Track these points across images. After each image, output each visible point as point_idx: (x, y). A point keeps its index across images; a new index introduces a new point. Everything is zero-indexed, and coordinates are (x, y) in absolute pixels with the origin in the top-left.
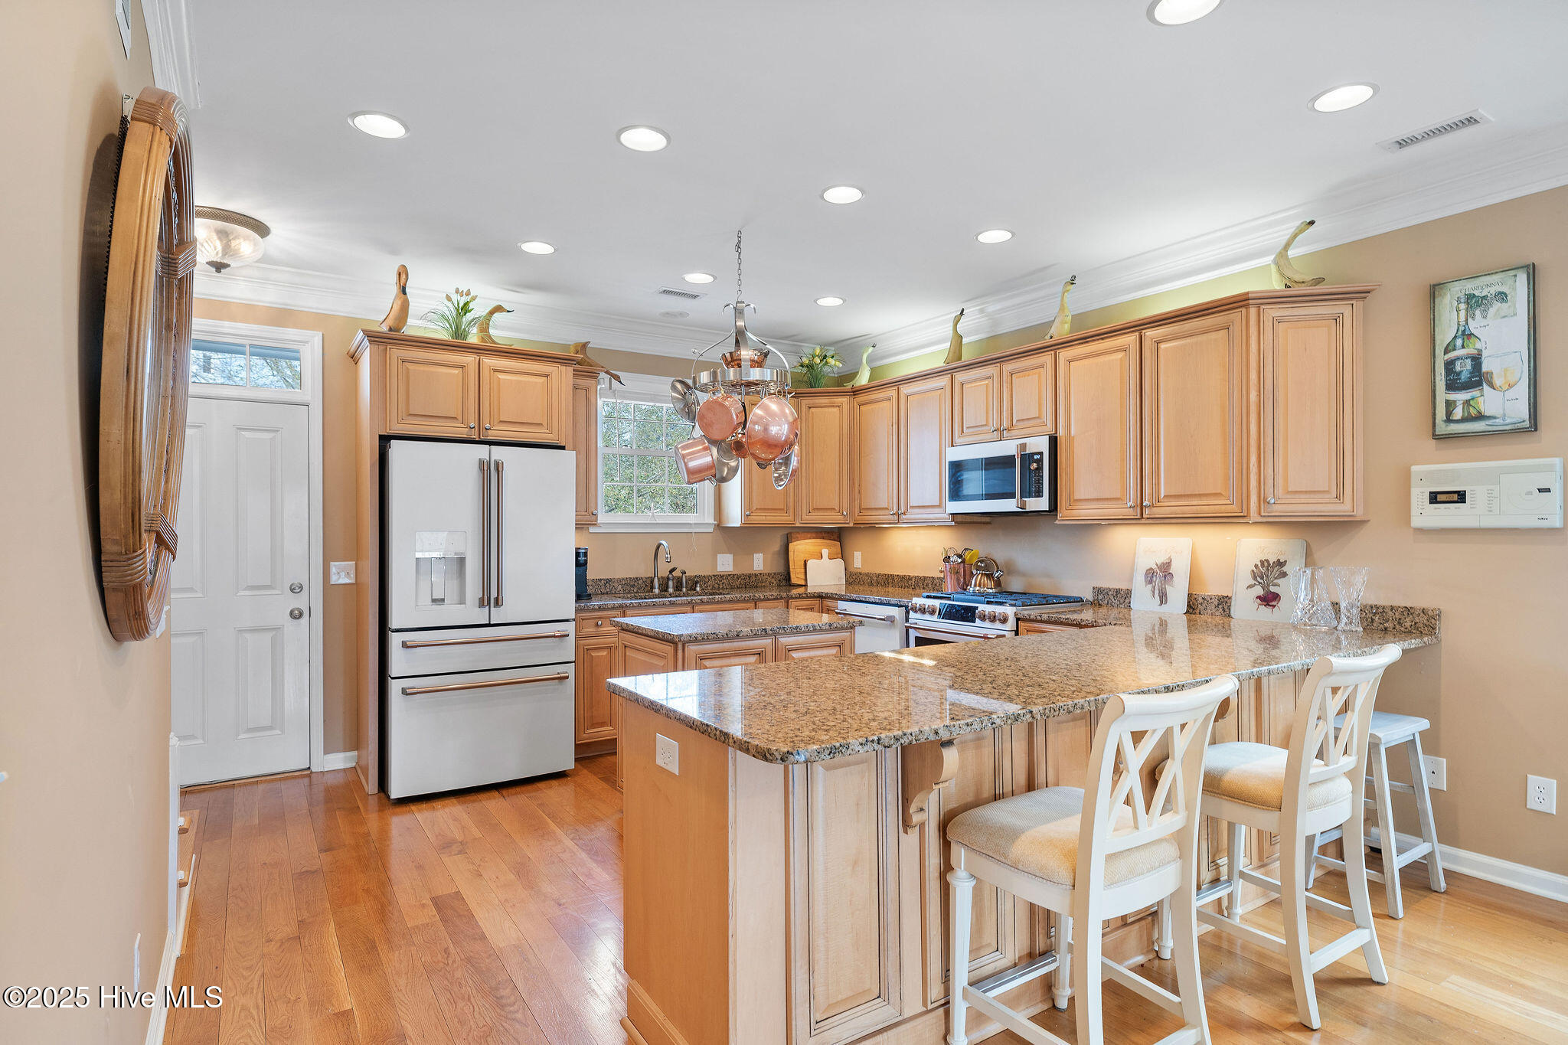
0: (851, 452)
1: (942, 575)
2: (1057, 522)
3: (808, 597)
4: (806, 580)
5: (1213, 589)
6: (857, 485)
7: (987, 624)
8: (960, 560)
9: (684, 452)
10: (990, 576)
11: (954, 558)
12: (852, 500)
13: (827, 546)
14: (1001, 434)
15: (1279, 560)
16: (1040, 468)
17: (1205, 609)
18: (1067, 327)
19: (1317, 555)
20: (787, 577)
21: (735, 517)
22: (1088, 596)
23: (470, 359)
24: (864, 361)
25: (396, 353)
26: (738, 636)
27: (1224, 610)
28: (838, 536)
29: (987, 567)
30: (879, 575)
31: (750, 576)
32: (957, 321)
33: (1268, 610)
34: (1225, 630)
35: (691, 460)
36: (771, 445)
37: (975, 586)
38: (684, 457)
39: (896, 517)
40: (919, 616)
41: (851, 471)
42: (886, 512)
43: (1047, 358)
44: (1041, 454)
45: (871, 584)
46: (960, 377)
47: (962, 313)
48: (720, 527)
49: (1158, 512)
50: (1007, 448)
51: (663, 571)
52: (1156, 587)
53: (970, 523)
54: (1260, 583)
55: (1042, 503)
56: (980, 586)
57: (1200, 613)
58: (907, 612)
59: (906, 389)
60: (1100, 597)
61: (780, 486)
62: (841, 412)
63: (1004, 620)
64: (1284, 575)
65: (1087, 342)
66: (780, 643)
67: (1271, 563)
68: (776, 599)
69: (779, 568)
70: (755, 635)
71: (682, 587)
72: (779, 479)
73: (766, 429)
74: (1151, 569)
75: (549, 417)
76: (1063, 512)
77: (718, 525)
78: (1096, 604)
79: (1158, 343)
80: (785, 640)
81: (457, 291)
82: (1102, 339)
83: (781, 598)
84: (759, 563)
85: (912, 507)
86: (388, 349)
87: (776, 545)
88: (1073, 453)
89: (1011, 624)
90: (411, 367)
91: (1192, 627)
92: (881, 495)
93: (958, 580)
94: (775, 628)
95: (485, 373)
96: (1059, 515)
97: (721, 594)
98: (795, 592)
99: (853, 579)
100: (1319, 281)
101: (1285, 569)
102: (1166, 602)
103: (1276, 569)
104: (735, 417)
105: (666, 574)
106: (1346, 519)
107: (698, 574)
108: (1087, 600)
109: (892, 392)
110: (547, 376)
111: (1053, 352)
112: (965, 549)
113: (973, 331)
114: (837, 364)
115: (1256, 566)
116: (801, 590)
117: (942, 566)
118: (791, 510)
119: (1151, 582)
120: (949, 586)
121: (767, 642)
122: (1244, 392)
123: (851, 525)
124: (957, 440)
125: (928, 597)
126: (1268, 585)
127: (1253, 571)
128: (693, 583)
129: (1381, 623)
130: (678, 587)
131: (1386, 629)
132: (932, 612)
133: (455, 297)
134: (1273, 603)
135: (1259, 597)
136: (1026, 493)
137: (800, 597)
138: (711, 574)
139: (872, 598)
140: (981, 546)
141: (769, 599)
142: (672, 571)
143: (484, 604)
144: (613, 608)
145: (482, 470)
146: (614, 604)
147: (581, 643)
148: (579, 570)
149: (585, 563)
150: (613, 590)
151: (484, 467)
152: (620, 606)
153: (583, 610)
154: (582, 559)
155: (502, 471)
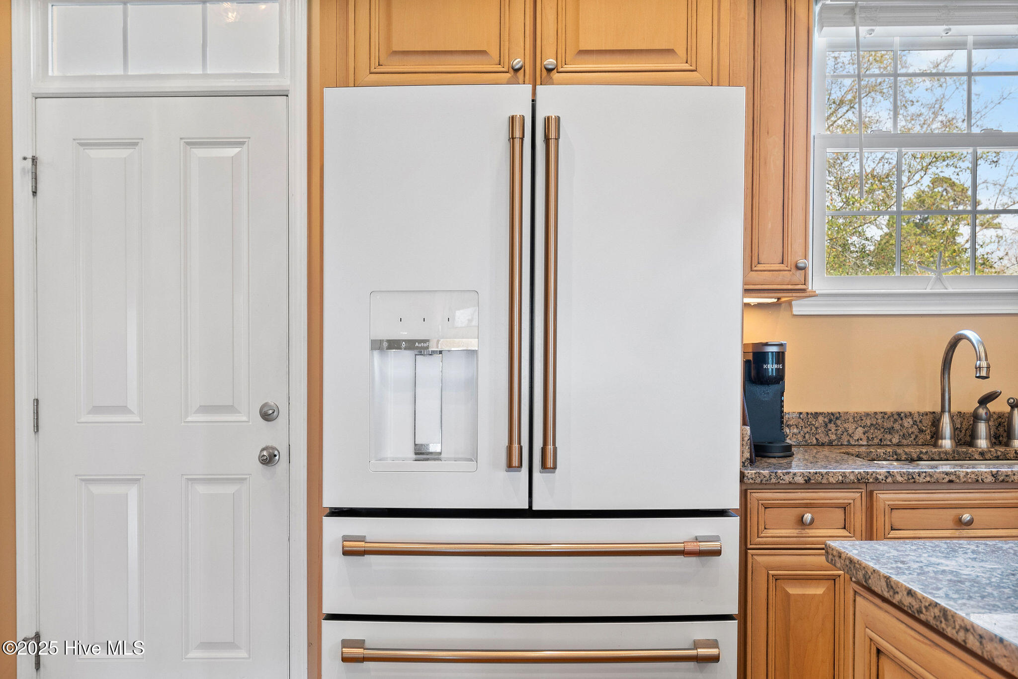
51: (965, 399)
71: (1009, 438)
105: (971, 407)
130: (997, 437)
142: (985, 401)
143: (515, 462)
144: (843, 484)
145: (512, 138)
146: (844, 475)
147: (760, 560)
148: (764, 393)
149: (779, 378)
150: (845, 438)
151: (518, 134)
152: (861, 481)
153: (765, 485)
154: (771, 367)
155: (557, 139)
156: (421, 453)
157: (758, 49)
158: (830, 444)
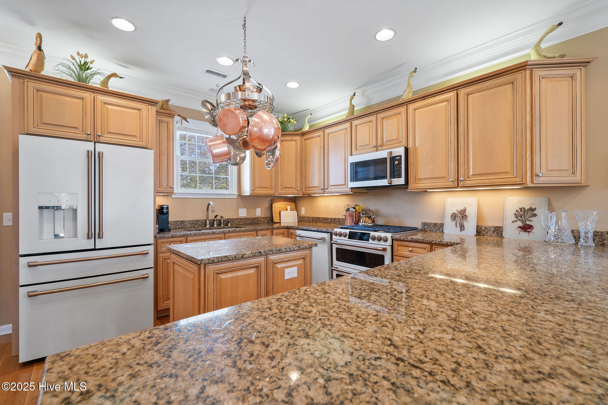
0: (301, 162)
1: (344, 217)
2: (408, 190)
3: (282, 228)
4: (280, 220)
5: (490, 223)
6: (304, 176)
7: (376, 242)
8: (354, 210)
9: (210, 144)
10: (370, 217)
11: (352, 209)
12: (302, 184)
13: (290, 205)
14: (377, 148)
15: (531, 208)
16: (400, 163)
17: (487, 233)
18: (411, 94)
19: (555, 205)
20: (272, 220)
21: (247, 190)
22: (420, 227)
23: (88, 95)
24: (307, 121)
25: (32, 85)
26: (243, 257)
27: (498, 234)
28: (294, 201)
29: (367, 213)
30: (313, 217)
31: (254, 219)
32: (352, 98)
33: (526, 234)
34: (499, 244)
35: (215, 148)
36: (263, 140)
37: (363, 222)
38: (210, 146)
39: (323, 191)
40: (338, 237)
41: (301, 170)
42: (318, 188)
43: (403, 109)
44: (400, 156)
45: (309, 222)
46: (355, 123)
47: (354, 95)
48: (240, 196)
49: (468, 183)
50: (383, 154)
51: (211, 216)
52: (458, 222)
53: (359, 192)
54: (520, 220)
55: (401, 181)
56: (365, 222)
57: (483, 235)
58: (331, 236)
59: (327, 131)
60: (426, 227)
61: (269, 167)
62: (296, 144)
63: (386, 240)
64: (535, 215)
65: (425, 99)
66: (269, 261)
67: (526, 209)
68: (267, 229)
69: (267, 215)
70: (254, 256)
71: (221, 224)
72: (268, 164)
73: (261, 130)
74: (454, 213)
75: (141, 132)
76: (411, 186)
77: (239, 195)
78: (423, 230)
79: (468, 95)
80: (272, 257)
81: (78, 54)
82: (434, 96)
83: (269, 229)
84: (259, 213)
85: (330, 186)
86: (26, 81)
87: (267, 204)
88: (417, 155)
89: (389, 242)
90: (44, 94)
91: (479, 243)
92: (315, 181)
93: (353, 220)
94: (267, 251)
95: (99, 105)
96: (409, 187)
97: (240, 227)
98: (275, 226)
99: (301, 220)
100: (563, 56)
101: (535, 212)
102: (464, 230)
103: (529, 213)
104: (241, 122)
105: (213, 218)
106: (578, 185)
107: (229, 218)
108: (419, 229)
109: (321, 133)
110: (139, 110)
111: (406, 106)
112: (356, 205)
113: (359, 104)
114: (295, 122)
115: (517, 211)
116: (278, 225)
117: (345, 213)
118: (274, 188)
119: (454, 220)
120: (348, 223)
121: (261, 259)
122: (524, 116)
123: (301, 195)
124: (353, 153)
125: (342, 228)
126: (525, 221)
127: (515, 213)
128: (227, 222)
129: (600, 241)
130: (219, 224)
131: (603, 244)
132: (345, 236)
133: (77, 58)
134: (529, 230)
135: (520, 227)
136: (393, 176)
137: (278, 228)
138: (236, 218)
139: (313, 229)
140: (364, 203)
141: (263, 230)
142: (216, 216)
143: (90, 237)
144: (180, 236)
145: (88, 156)
146: (180, 234)
147: (161, 255)
148: (163, 217)
149: (167, 213)
150: (185, 226)
151: (90, 155)
152: (184, 235)
153: (162, 238)
154: (165, 211)
155: (102, 158)
156: (56, 236)
157: (160, 136)
158: (182, 228)
